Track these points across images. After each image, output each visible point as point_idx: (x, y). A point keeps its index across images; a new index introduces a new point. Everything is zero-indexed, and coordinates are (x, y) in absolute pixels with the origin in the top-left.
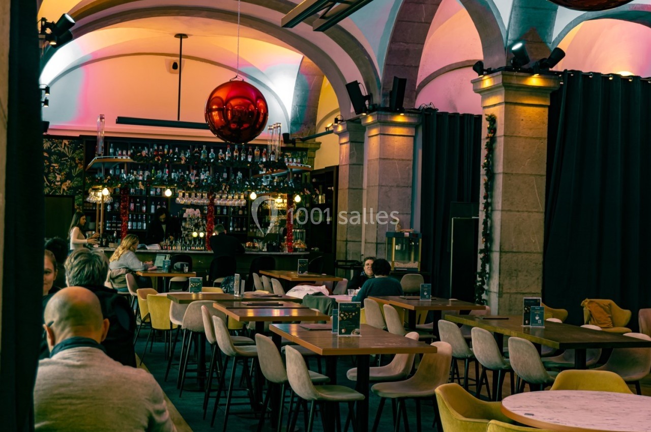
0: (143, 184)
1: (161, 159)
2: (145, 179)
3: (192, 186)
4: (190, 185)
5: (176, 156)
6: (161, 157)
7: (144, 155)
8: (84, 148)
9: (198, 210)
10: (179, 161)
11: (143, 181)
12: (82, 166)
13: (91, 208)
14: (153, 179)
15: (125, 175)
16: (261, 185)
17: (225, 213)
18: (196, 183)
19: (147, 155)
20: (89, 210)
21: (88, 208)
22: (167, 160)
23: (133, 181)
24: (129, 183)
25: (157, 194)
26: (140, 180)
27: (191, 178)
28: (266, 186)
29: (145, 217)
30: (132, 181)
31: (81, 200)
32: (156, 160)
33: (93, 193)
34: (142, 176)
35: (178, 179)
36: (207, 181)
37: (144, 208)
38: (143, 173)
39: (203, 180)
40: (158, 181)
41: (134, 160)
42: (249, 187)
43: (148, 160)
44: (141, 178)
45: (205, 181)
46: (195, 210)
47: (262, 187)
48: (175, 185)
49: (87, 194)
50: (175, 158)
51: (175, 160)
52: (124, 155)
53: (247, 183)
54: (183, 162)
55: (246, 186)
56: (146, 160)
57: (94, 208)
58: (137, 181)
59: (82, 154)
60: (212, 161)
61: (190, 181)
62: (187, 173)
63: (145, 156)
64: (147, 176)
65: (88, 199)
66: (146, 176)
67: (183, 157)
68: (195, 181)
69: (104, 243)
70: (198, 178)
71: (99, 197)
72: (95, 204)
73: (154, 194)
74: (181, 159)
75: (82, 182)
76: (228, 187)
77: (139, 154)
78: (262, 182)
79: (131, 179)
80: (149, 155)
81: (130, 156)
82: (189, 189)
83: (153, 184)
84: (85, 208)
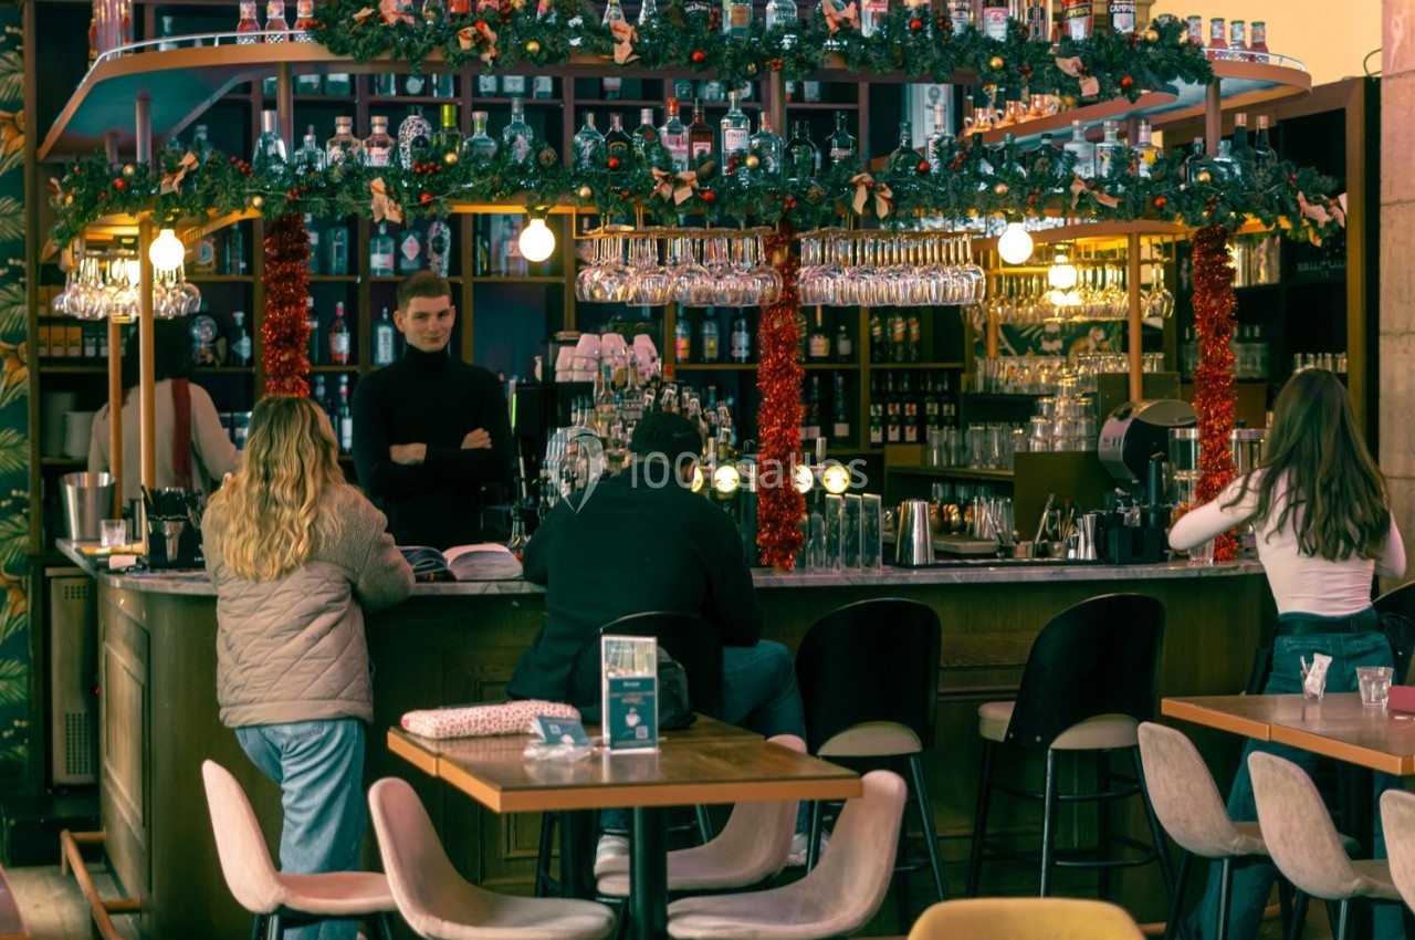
0: (393, 193)
1: (492, 35)
2: (406, 164)
3: (683, 195)
4: (666, 191)
5: (577, 21)
6: (493, 28)
7: (392, 20)
8: (28, 46)
9: (643, 342)
10: (598, 50)
11: (392, 175)
12: (21, 140)
13: (75, 352)
14: (450, 158)
15: (281, 145)
16: (1070, 179)
17: (744, 354)
18: (702, 179)
19: (410, 20)
20: (66, 361)
21: (58, 352)
22: (533, 46)
23: (336, 176)
24: (313, 189)
25: (404, 266)
26: (381, 171)
27: (672, 147)
28: (1096, 183)
29: (349, 384)
30: (326, 173)
31: (22, 310)
32: (466, 44)
33: (91, 267)
34: (383, 145)
35: (592, 157)
36: (762, 164)
37: (342, 343)
38: (393, 130)
39: (740, 156)
40: (481, 174)
41: (332, 50)
42: (1000, 189)
43: (420, 46)
44: (377, 157)
45: (751, 161)
46: (630, 342)
47: (1077, 188)
48: (584, 192)
49: (54, 277)
50: (577, 31)
51: (576, 42)
52: (275, 25)
53: (989, 170)
54: (622, 53)
55: (983, 187)
56: (409, 48)
57: (90, 352)
58: (356, 175)
59: (18, 78)
60: (787, 42)
61: (666, 163)
62: (646, 117)
63: (401, 24)
64: (415, 143)
65: (63, 303)
66: (406, 145)
67: (622, 23)
68: (693, 164)
69: (171, 551)
70: (707, 147)
71: (123, 285)
72: (95, 327)
73: (390, 266)
74: (607, 34)
75: (22, 218)
76: (889, 194)
77: (366, 12)
78: (1073, 159)
79: (319, 166)
80: (419, 17)
81: (310, 28)
82: (659, 214)
83: (453, 189)
84: (43, 352)
